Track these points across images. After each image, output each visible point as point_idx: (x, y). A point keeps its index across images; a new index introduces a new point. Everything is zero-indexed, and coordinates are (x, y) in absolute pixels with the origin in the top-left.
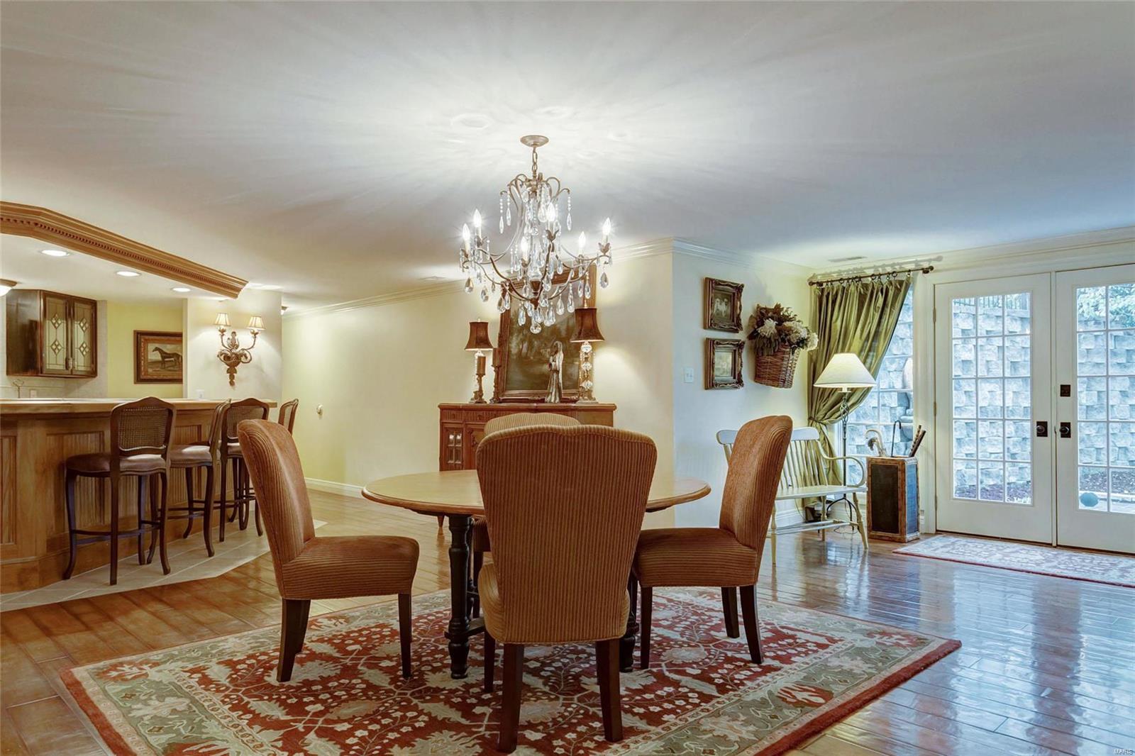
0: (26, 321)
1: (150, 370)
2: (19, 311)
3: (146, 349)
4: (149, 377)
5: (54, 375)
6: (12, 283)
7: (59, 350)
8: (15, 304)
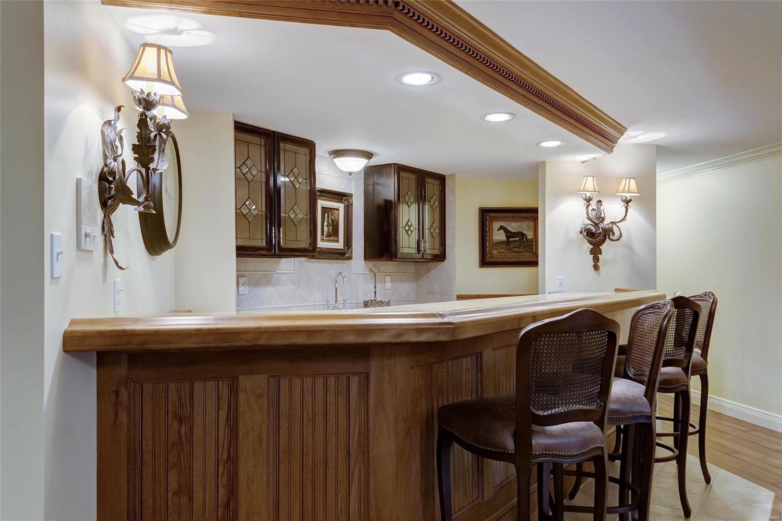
0: (381, 202)
1: (495, 252)
2: (376, 191)
3: (491, 229)
4: (494, 260)
5: (407, 259)
6: (369, 155)
7: (412, 232)
8: (372, 183)
